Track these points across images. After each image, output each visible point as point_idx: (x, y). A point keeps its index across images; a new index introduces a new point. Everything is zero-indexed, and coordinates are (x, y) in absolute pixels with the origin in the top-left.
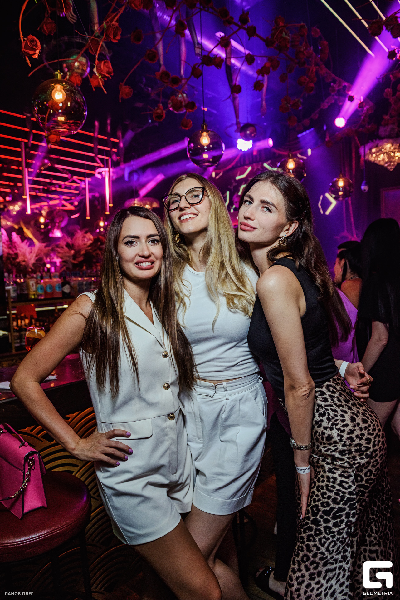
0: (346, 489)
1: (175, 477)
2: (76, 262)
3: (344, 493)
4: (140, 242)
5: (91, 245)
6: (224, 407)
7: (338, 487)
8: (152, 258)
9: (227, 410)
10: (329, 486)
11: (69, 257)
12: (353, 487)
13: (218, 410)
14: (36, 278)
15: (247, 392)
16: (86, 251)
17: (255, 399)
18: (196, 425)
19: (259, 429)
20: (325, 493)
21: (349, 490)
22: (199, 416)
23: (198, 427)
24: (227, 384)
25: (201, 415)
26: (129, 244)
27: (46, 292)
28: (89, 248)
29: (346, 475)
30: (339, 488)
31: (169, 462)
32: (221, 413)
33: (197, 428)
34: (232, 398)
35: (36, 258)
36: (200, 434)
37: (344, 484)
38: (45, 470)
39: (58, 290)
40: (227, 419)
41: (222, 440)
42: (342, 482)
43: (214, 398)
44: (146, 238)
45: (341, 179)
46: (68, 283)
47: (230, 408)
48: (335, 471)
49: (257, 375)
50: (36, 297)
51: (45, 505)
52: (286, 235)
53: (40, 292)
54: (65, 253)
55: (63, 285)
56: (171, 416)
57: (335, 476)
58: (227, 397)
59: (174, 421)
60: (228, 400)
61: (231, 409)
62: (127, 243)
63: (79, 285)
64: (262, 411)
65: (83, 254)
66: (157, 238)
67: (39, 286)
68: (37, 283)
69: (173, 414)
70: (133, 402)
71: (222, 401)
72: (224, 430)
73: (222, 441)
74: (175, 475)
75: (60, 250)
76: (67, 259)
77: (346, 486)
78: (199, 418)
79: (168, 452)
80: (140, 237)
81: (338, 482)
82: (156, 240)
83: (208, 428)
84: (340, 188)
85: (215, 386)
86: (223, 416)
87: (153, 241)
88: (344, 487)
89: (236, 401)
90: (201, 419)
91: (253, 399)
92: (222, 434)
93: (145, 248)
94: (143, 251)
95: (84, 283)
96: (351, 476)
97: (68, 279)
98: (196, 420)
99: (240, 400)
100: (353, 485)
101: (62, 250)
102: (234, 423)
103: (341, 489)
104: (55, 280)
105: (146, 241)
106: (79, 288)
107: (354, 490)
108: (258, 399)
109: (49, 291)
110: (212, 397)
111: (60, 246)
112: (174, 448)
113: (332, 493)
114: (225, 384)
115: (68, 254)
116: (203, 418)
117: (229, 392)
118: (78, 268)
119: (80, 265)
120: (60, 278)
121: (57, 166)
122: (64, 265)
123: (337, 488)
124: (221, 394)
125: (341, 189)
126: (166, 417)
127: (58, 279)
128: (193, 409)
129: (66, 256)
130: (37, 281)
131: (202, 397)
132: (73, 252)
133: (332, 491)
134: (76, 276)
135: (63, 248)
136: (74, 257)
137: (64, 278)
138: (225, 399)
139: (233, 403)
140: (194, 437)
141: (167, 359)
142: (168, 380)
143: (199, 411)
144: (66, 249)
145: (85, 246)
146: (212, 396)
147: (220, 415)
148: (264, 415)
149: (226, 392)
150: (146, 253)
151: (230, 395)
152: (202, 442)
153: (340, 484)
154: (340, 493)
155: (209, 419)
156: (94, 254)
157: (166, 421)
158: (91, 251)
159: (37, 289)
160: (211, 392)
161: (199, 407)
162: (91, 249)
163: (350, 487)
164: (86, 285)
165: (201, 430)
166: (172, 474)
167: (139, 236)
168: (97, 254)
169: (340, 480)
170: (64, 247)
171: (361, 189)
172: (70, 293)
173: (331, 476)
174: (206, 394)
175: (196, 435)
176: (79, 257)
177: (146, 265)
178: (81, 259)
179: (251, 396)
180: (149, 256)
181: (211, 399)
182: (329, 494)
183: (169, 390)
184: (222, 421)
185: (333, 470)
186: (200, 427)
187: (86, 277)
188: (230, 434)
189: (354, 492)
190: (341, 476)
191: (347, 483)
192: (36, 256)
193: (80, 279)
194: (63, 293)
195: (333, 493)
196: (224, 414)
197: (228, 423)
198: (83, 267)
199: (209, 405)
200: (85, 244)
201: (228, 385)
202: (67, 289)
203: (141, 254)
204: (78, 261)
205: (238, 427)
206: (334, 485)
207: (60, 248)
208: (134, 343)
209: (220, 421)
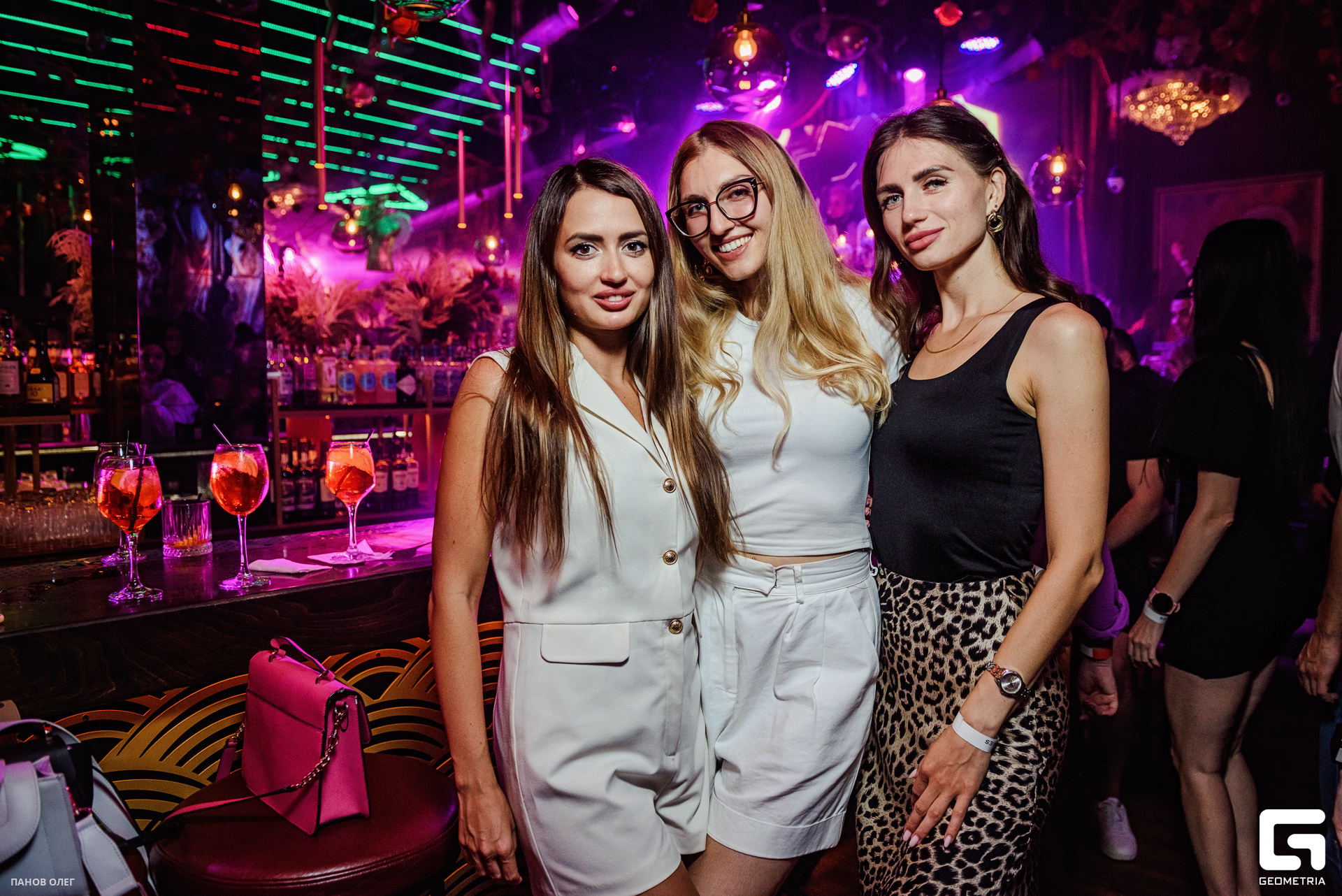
0: (1018, 806)
1: (672, 763)
2: (431, 325)
3: (1013, 814)
4: (604, 247)
5: (467, 287)
6: (791, 619)
7: (1002, 802)
8: (629, 286)
9: (798, 624)
10: (984, 799)
11: (414, 311)
12: (1031, 804)
13: (777, 624)
14: (339, 356)
15: (842, 591)
16: (455, 300)
17: (860, 609)
18: (725, 656)
19: (862, 675)
20: (974, 814)
21: (1023, 809)
22: (734, 636)
23: (729, 661)
24: (803, 568)
25: (738, 633)
26: (579, 252)
27: (358, 389)
28: (463, 295)
29: (1022, 778)
30: (1004, 805)
31: (664, 725)
32: (783, 632)
33: (726, 664)
34: (809, 600)
35: (340, 311)
36: (733, 676)
37: (1015, 796)
38: (369, 737)
39: (386, 387)
40: (794, 646)
41: (779, 694)
42: (1012, 790)
43: (769, 598)
44: (617, 241)
45: (1058, 158)
46: (412, 372)
47: (803, 622)
48: (1002, 768)
49: (865, 554)
50: (336, 399)
51: (366, 811)
52: (996, 206)
53: (345, 389)
54: (408, 303)
55: (400, 374)
56: (674, 626)
57: (1001, 777)
58: (801, 597)
59: (681, 636)
60: (802, 603)
61: (807, 625)
62: (574, 251)
63: (436, 377)
64: (871, 635)
65: (448, 309)
66: (643, 239)
67: (343, 373)
68: (339, 367)
69: (678, 620)
70: (595, 581)
71: (787, 605)
72: (785, 672)
73: (776, 696)
74: (673, 757)
75: (393, 295)
76: (411, 317)
77: (1019, 799)
78: (735, 641)
79: (662, 703)
80: (604, 237)
81: (1004, 789)
82: (639, 243)
83: (752, 661)
84: (1055, 177)
85: (776, 570)
86: (788, 638)
87: (632, 247)
88: (1014, 803)
89: (817, 607)
90: (739, 642)
91: (855, 607)
92: (781, 681)
93: (615, 263)
94: (609, 269)
95: (449, 373)
96: (1030, 780)
97: (412, 362)
98: (727, 646)
99: (828, 606)
100: (1030, 800)
101: (399, 295)
102: (809, 657)
103: (1008, 805)
104: (381, 362)
105: (618, 245)
106: (437, 384)
107: (1031, 810)
108: (866, 610)
109: (365, 387)
110: (766, 595)
111: (395, 286)
112: (674, 695)
113: (988, 814)
114: (798, 567)
115: (411, 307)
116: (745, 640)
117: (806, 587)
118: (434, 341)
119: (441, 332)
120: (393, 359)
121: (391, 103)
122: (403, 333)
123: (999, 804)
124: (787, 591)
125: (1058, 179)
126: (664, 626)
127: (389, 362)
128: (722, 619)
129: (409, 311)
130: (340, 364)
131: (743, 594)
132: (424, 301)
133: (988, 810)
134: (430, 356)
135: (402, 291)
136: (428, 313)
137: (404, 361)
138: (795, 600)
139: (812, 611)
140: (718, 686)
141: (675, 495)
142: (674, 544)
143: (737, 623)
144: (409, 294)
145: (455, 289)
146: (767, 593)
147: (781, 638)
148: (874, 643)
149: (799, 586)
150: (617, 276)
151: (806, 593)
152: (734, 696)
153: (1007, 797)
154: (1006, 814)
155: (756, 644)
156: (475, 309)
157: (663, 634)
158: (467, 302)
159: (340, 380)
160: (766, 584)
161: (737, 615)
162: (466, 297)
163: (1025, 802)
164: (452, 377)
165: (736, 667)
166: (667, 755)
167: (601, 235)
168: (481, 310)
169: (1009, 786)
170: (405, 288)
171: (1106, 185)
172: (415, 394)
173: (992, 779)
174: (754, 587)
175: (721, 680)
176: (439, 315)
177: (615, 301)
178: (443, 319)
179: (851, 601)
180: (624, 282)
181: (765, 599)
182: (981, 815)
183: (675, 566)
184: (784, 649)
185: (999, 765)
186: (735, 661)
187: (454, 360)
188: (798, 682)
189: (1030, 814)
190: (1012, 779)
191: (1021, 793)
192: (339, 307)
193: (439, 363)
194: (400, 393)
195: (991, 813)
196: (789, 634)
197: (796, 655)
198: (446, 339)
199: (758, 612)
200: (453, 285)
201: (804, 571)
202: (407, 385)
203: (605, 277)
204: (435, 323)
205: (818, 669)
206: (996, 796)
207: (395, 290)
208: (601, 451)
209: (778, 649)
